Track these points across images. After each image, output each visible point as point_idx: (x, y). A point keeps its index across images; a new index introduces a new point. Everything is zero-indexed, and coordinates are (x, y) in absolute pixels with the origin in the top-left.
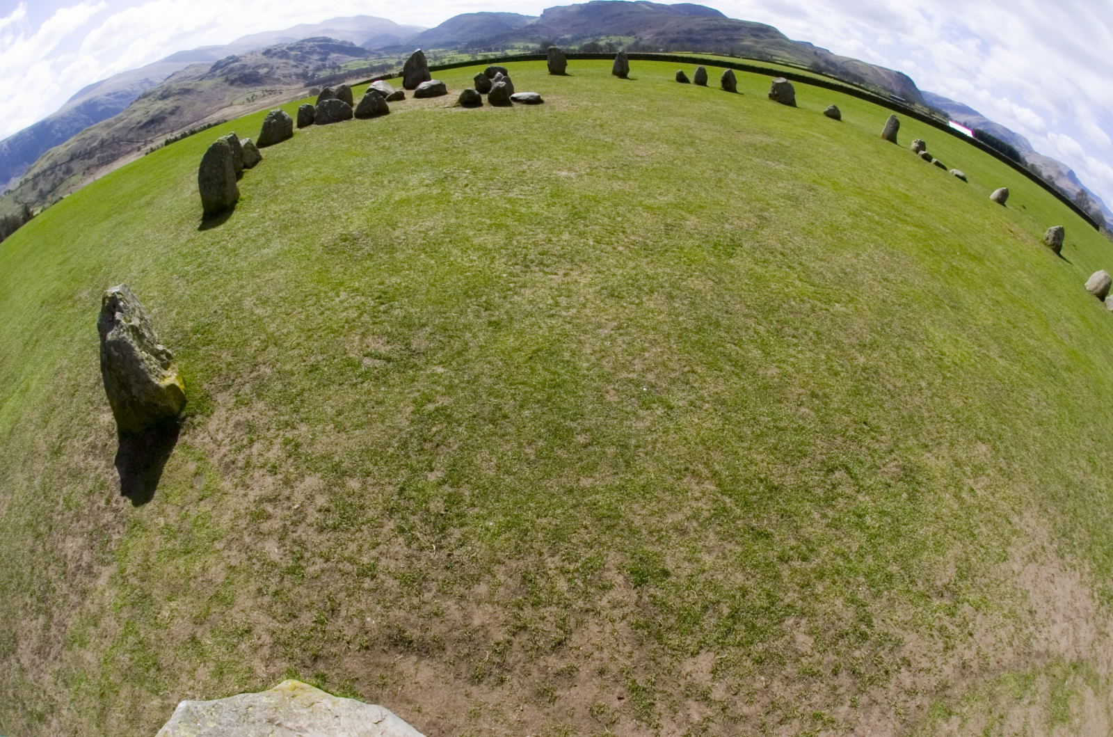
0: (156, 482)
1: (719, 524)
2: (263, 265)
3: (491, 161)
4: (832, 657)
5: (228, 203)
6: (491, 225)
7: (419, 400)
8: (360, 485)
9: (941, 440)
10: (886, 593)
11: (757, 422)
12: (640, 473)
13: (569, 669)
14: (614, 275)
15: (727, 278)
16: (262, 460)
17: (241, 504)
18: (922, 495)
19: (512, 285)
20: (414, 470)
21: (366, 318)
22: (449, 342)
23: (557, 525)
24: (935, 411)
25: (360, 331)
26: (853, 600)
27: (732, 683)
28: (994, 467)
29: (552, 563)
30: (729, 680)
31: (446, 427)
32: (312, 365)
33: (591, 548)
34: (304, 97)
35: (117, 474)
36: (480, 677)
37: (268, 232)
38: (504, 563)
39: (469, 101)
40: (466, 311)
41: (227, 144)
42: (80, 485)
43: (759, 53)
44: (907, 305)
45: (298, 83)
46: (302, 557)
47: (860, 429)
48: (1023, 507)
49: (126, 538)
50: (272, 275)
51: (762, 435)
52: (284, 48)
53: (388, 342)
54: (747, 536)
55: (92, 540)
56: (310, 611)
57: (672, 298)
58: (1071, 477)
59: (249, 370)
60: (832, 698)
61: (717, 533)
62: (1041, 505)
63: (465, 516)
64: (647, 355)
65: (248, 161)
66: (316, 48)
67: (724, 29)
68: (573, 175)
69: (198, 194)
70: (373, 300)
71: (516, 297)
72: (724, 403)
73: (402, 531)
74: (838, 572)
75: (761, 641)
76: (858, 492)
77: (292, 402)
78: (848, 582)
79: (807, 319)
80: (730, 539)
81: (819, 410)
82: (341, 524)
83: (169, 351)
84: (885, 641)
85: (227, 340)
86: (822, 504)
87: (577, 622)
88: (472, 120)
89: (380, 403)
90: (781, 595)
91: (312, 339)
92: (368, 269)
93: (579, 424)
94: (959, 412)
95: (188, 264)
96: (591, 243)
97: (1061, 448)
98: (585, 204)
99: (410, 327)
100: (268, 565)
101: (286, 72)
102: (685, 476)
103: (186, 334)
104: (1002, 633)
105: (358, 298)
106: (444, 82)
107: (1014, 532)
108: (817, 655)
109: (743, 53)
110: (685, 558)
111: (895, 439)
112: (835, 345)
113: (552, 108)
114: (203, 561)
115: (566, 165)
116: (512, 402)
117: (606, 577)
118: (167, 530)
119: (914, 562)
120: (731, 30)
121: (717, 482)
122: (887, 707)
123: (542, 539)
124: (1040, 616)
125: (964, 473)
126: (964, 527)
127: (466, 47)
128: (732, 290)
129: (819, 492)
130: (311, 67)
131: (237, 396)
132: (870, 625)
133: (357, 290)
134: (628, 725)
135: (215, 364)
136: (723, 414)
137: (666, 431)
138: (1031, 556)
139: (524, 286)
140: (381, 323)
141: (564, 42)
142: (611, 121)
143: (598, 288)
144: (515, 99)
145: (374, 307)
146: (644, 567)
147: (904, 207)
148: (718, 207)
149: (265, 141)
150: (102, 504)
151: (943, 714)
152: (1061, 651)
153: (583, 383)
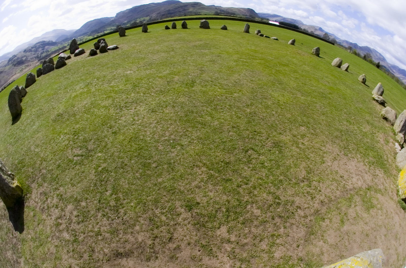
0: (23, 223)
1: (211, 181)
2: (34, 133)
3: (103, 74)
4: (269, 214)
5: (19, 112)
6: (106, 98)
7: (96, 167)
8: (85, 204)
9: (286, 130)
10: (281, 187)
11: (215, 142)
12: (178, 171)
13: (178, 246)
14: (152, 104)
15: (193, 95)
16: (52, 204)
17: (51, 222)
18: (284, 150)
19: (117, 117)
20: (101, 193)
21: (71, 143)
22: (101, 144)
23: (155, 198)
24: (280, 121)
25: (70, 148)
26: (270, 193)
27: (236, 233)
28: (309, 133)
29: (157, 212)
30: (235, 233)
31: (107, 174)
32: (58, 165)
33: (169, 202)
34: (38, 65)
35: (11, 224)
36: (149, 258)
37: (34, 120)
38: (141, 216)
39: (93, 53)
40: (104, 131)
41: (15, 90)
42: (3, 232)
43: (195, 13)
44: (261, 88)
45: (36, 60)
46: (76, 235)
47: (254, 134)
48: (325, 143)
49: (22, 246)
50: (38, 135)
51: (218, 146)
52: (30, 48)
53: (80, 149)
54: (223, 182)
55: (14, 250)
56: (86, 253)
57: (174, 107)
58: (341, 129)
59: (39, 173)
60: (276, 228)
61: (212, 184)
62: (332, 141)
63: (123, 204)
64: (169, 129)
65: (23, 95)
66: (40, 45)
67: (182, 7)
68: (132, 72)
69: (9, 111)
70: (72, 135)
71: (119, 121)
72: (201, 139)
73: (104, 216)
74: (261, 185)
75: (241, 216)
76: (259, 156)
77: (55, 180)
78: (266, 187)
79: (225, 102)
80: (217, 185)
81: (236, 132)
82: (84, 219)
83: (13, 173)
84: (287, 203)
85: (29, 164)
86: (247, 163)
87: (174, 229)
88: (95, 60)
89: (83, 172)
90: (242, 199)
91: (56, 155)
92: (68, 124)
93: (152, 160)
94: (290, 119)
95: (11, 139)
96: (142, 95)
97: (334, 120)
98: (138, 81)
99: (86, 142)
100: (67, 241)
101: (32, 57)
102: (194, 168)
103: (16, 165)
104: (332, 187)
105: (67, 136)
106: (84, 48)
107: (324, 153)
108: (264, 215)
109: (189, 14)
110: (203, 196)
111: (268, 134)
112: (237, 108)
113: (122, 49)
114: (47, 246)
115: (129, 69)
116: (127, 159)
117: (178, 211)
118: (32, 239)
119: (288, 173)
120: (184, 7)
121: (206, 167)
122: (298, 224)
123: (151, 204)
124: (346, 177)
125: (298, 138)
126: (304, 156)
127: (91, 33)
128: (195, 99)
129: (245, 160)
130: (40, 53)
131: (38, 183)
132: (279, 199)
133: (66, 133)
134: (206, 259)
135: (28, 174)
136: (202, 143)
137: (183, 154)
138: (334, 159)
139: (122, 116)
140: (77, 143)
141: (124, 24)
142: (143, 49)
143: (147, 110)
144: (109, 49)
145: (73, 138)
146: (190, 204)
147: (255, 54)
148: (185, 71)
149: (27, 86)
150: (11, 236)
151: (321, 220)
152: (360, 186)
153: (150, 145)
